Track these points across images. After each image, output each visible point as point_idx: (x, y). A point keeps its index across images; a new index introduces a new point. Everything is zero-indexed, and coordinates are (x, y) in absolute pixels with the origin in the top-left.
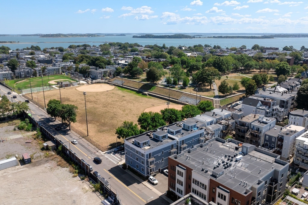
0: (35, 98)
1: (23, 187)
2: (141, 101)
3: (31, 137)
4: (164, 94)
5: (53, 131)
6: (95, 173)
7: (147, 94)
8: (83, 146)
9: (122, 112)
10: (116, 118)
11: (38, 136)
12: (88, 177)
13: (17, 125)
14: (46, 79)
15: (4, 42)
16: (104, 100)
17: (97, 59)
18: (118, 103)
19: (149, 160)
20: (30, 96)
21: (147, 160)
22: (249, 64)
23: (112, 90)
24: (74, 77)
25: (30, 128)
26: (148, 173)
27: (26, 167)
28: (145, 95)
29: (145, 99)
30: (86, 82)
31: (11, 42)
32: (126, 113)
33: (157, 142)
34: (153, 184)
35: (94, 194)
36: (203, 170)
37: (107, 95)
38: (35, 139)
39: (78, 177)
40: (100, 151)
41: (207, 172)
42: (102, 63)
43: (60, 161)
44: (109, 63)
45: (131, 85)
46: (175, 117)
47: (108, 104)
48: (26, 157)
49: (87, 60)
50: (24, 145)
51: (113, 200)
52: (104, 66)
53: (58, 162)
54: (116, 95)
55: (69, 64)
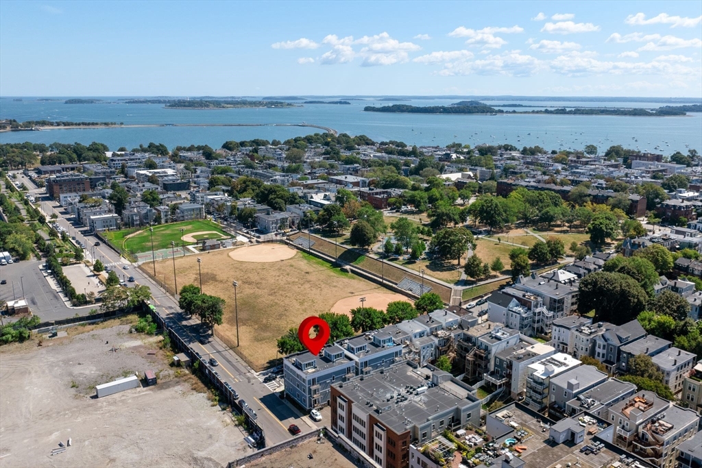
0: (160, 273)
1: (148, 416)
2: (335, 284)
3: (154, 345)
4: (376, 272)
5: (188, 336)
6: (242, 402)
7: (349, 271)
8: (229, 362)
9: (297, 306)
10: (286, 316)
11: (166, 344)
12: (232, 407)
13: (134, 324)
14: (178, 230)
15: (93, 124)
16: (273, 281)
17: (271, 191)
18: (295, 288)
19: (311, 387)
20: (151, 268)
21: (309, 387)
22: (549, 212)
23: (290, 259)
24: (227, 225)
25: (154, 331)
26: (310, 405)
27: (150, 390)
28: (346, 271)
29: (343, 280)
30: (248, 240)
31: (106, 124)
32: (303, 307)
33: (327, 362)
34: (315, 420)
35: (236, 428)
36: (367, 404)
37: (279, 269)
38: (161, 348)
39: (218, 406)
40: (253, 371)
41: (372, 406)
42: (279, 200)
43: (196, 383)
44: (292, 200)
45: (325, 250)
46: (370, 322)
47: (279, 289)
48: (150, 376)
49: (255, 188)
50: (146, 357)
51: (258, 437)
52: (283, 205)
53: (192, 385)
54: (296, 270)
55: (221, 197)
